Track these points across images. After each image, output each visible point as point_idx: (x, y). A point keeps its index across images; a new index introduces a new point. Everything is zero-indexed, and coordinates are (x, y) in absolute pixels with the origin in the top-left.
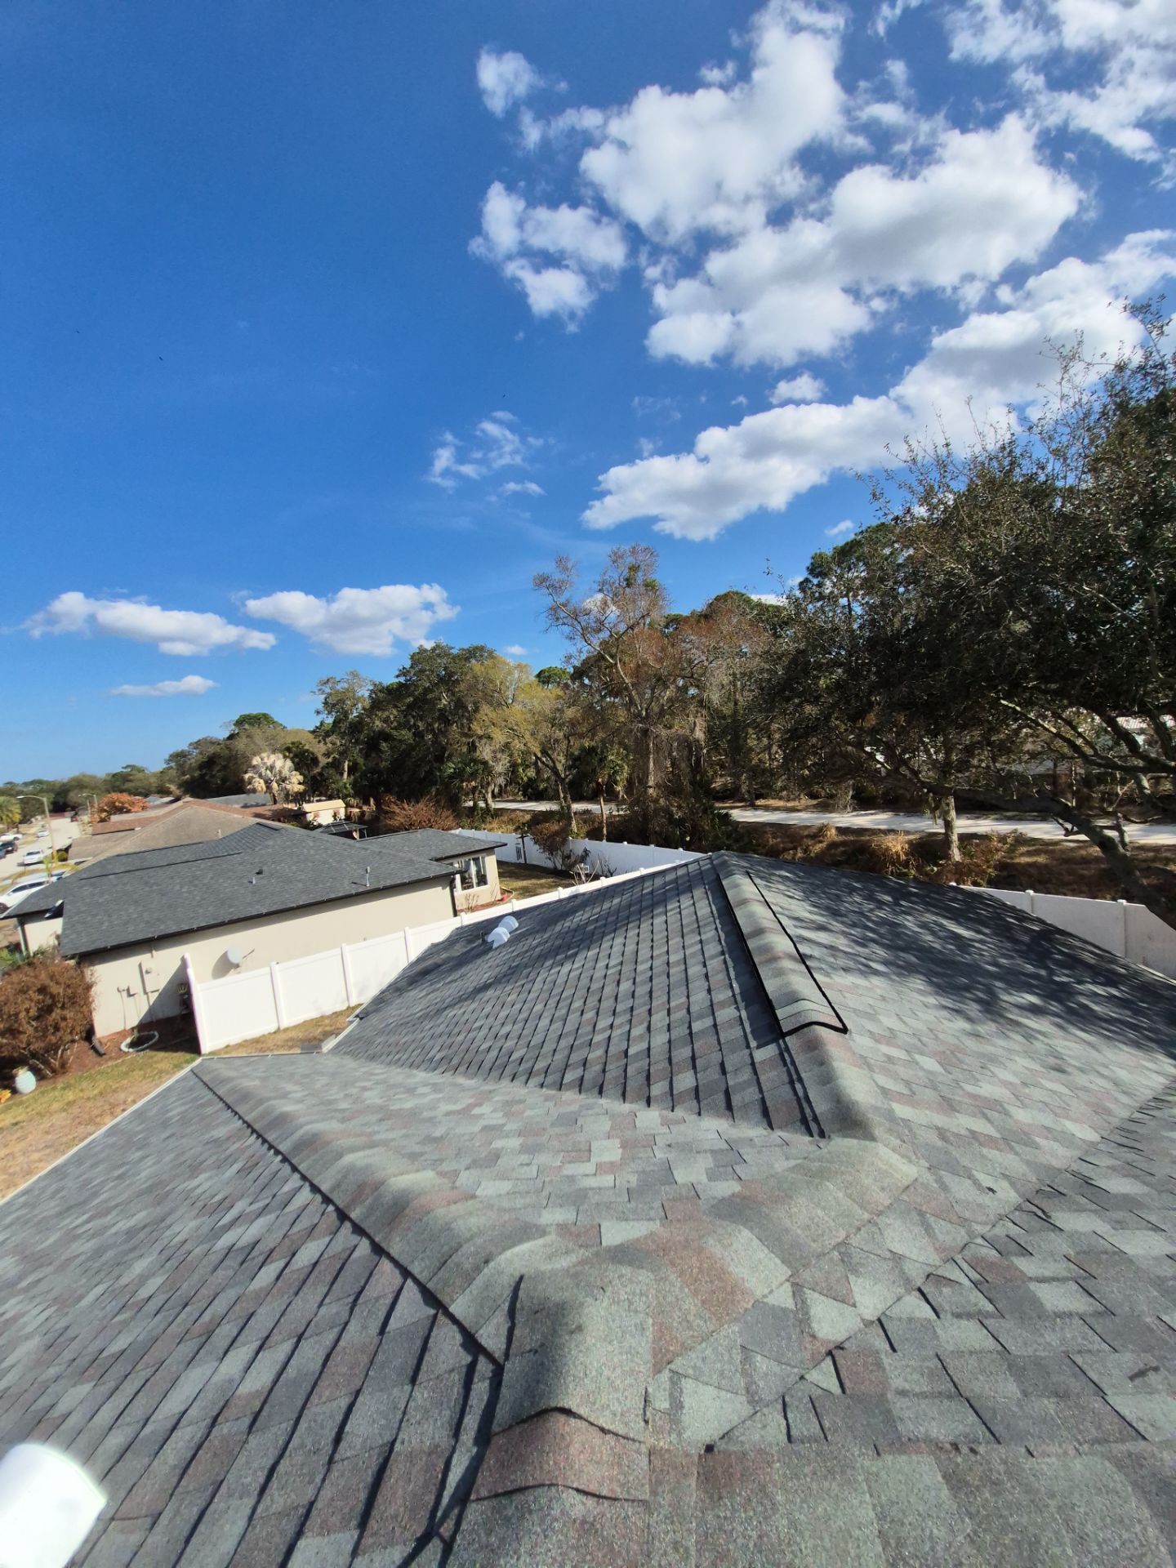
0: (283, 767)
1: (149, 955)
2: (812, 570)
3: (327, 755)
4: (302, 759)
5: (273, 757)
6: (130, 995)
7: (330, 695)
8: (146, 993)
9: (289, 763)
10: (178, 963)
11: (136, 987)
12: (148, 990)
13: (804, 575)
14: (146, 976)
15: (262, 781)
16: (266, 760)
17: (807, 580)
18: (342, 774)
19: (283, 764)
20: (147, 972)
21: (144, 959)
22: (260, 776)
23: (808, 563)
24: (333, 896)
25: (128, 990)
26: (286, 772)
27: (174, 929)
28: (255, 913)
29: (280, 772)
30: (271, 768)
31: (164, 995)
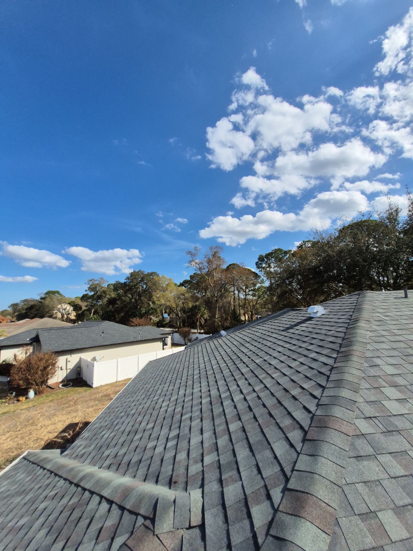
0: (69, 309)
1: (70, 356)
2: (259, 259)
3: (86, 306)
4: (76, 307)
5: (66, 305)
6: (61, 369)
7: (92, 285)
8: (66, 369)
9: (72, 308)
10: (78, 360)
11: (64, 367)
12: (68, 368)
13: (257, 260)
14: (68, 363)
15: (60, 314)
16: (63, 306)
17: (258, 262)
18: (91, 314)
19: (69, 308)
20: (69, 362)
21: (68, 357)
22: (60, 312)
23: (258, 257)
24: (129, 341)
25: (61, 368)
26: (70, 312)
27: (80, 347)
28: (105, 344)
29: (68, 311)
30: (65, 309)
31: (72, 370)
